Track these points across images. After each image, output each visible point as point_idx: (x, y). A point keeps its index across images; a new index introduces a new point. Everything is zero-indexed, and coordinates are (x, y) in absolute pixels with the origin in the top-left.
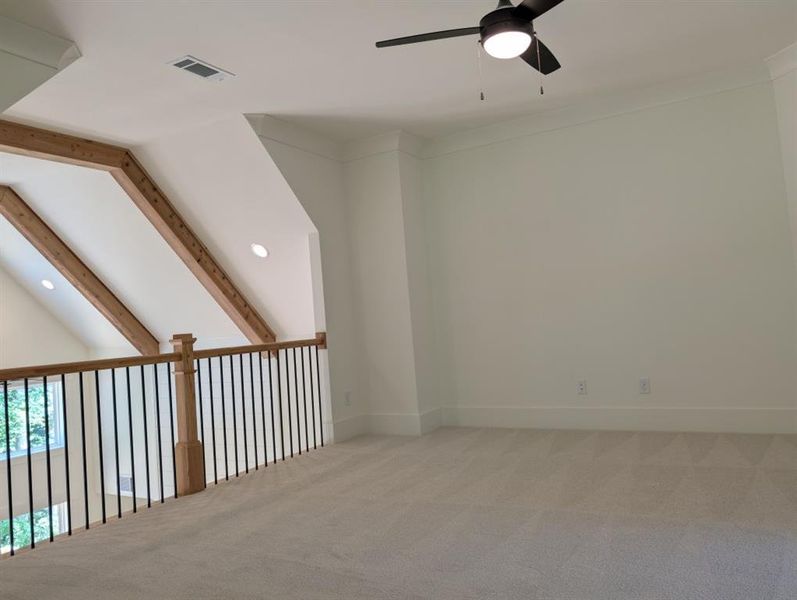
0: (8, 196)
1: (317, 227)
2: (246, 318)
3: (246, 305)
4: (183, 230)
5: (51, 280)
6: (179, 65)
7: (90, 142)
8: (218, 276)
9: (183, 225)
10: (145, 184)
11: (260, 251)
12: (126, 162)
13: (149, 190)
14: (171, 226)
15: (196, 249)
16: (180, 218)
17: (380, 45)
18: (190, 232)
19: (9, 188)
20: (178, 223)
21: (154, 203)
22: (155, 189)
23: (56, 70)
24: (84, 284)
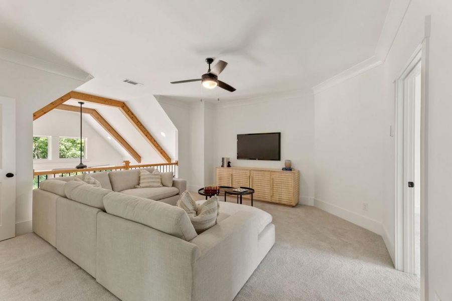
0: (94, 112)
1: (178, 129)
2: (161, 153)
3: (162, 149)
4: (141, 126)
5: (110, 137)
6: (125, 81)
7: (111, 99)
8: (152, 140)
9: (141, 125)
10: (129, 113)
11: (163, 134)
12: (123, 106)
13: (130, 114)
14: (137, 125)
15: (146, 132)
16: (140, 123)
17: (171, 83)
18: (144, 127)
19: (95, 110)
20: (140, 124)
21: (132, 118)
22: (133, 114)
23: (85, 82)
24: (118, 140)
